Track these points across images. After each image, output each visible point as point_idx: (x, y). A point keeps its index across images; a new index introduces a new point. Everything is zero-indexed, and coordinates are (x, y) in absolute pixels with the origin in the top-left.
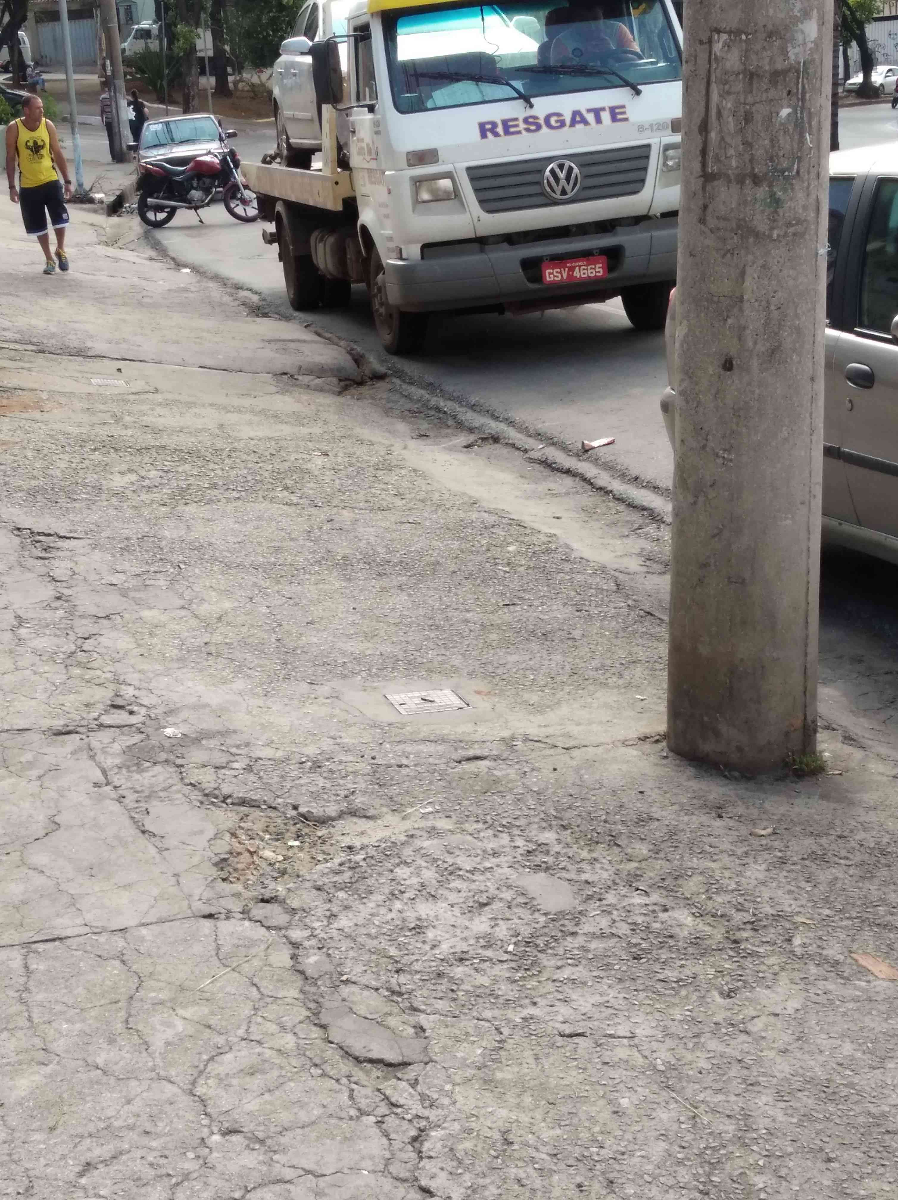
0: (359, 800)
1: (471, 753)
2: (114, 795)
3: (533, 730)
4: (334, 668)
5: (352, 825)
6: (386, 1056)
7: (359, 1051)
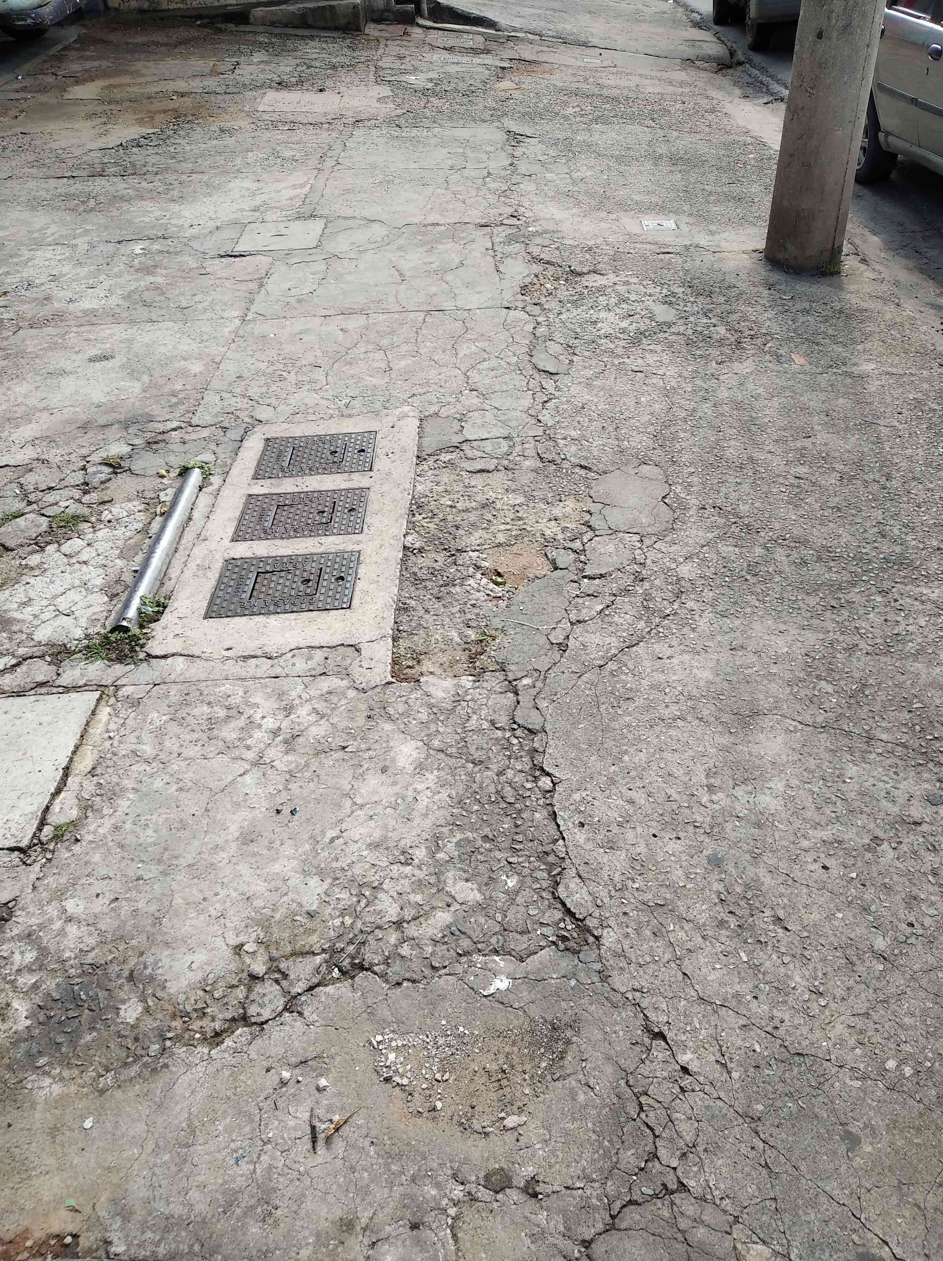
0: (599, 267)
1: (666, 250)
2: (492, 254)
3: (703, 243)
4: (624, 206)
5: (593, 277)
6: (551, 370)
7: (541, 367)
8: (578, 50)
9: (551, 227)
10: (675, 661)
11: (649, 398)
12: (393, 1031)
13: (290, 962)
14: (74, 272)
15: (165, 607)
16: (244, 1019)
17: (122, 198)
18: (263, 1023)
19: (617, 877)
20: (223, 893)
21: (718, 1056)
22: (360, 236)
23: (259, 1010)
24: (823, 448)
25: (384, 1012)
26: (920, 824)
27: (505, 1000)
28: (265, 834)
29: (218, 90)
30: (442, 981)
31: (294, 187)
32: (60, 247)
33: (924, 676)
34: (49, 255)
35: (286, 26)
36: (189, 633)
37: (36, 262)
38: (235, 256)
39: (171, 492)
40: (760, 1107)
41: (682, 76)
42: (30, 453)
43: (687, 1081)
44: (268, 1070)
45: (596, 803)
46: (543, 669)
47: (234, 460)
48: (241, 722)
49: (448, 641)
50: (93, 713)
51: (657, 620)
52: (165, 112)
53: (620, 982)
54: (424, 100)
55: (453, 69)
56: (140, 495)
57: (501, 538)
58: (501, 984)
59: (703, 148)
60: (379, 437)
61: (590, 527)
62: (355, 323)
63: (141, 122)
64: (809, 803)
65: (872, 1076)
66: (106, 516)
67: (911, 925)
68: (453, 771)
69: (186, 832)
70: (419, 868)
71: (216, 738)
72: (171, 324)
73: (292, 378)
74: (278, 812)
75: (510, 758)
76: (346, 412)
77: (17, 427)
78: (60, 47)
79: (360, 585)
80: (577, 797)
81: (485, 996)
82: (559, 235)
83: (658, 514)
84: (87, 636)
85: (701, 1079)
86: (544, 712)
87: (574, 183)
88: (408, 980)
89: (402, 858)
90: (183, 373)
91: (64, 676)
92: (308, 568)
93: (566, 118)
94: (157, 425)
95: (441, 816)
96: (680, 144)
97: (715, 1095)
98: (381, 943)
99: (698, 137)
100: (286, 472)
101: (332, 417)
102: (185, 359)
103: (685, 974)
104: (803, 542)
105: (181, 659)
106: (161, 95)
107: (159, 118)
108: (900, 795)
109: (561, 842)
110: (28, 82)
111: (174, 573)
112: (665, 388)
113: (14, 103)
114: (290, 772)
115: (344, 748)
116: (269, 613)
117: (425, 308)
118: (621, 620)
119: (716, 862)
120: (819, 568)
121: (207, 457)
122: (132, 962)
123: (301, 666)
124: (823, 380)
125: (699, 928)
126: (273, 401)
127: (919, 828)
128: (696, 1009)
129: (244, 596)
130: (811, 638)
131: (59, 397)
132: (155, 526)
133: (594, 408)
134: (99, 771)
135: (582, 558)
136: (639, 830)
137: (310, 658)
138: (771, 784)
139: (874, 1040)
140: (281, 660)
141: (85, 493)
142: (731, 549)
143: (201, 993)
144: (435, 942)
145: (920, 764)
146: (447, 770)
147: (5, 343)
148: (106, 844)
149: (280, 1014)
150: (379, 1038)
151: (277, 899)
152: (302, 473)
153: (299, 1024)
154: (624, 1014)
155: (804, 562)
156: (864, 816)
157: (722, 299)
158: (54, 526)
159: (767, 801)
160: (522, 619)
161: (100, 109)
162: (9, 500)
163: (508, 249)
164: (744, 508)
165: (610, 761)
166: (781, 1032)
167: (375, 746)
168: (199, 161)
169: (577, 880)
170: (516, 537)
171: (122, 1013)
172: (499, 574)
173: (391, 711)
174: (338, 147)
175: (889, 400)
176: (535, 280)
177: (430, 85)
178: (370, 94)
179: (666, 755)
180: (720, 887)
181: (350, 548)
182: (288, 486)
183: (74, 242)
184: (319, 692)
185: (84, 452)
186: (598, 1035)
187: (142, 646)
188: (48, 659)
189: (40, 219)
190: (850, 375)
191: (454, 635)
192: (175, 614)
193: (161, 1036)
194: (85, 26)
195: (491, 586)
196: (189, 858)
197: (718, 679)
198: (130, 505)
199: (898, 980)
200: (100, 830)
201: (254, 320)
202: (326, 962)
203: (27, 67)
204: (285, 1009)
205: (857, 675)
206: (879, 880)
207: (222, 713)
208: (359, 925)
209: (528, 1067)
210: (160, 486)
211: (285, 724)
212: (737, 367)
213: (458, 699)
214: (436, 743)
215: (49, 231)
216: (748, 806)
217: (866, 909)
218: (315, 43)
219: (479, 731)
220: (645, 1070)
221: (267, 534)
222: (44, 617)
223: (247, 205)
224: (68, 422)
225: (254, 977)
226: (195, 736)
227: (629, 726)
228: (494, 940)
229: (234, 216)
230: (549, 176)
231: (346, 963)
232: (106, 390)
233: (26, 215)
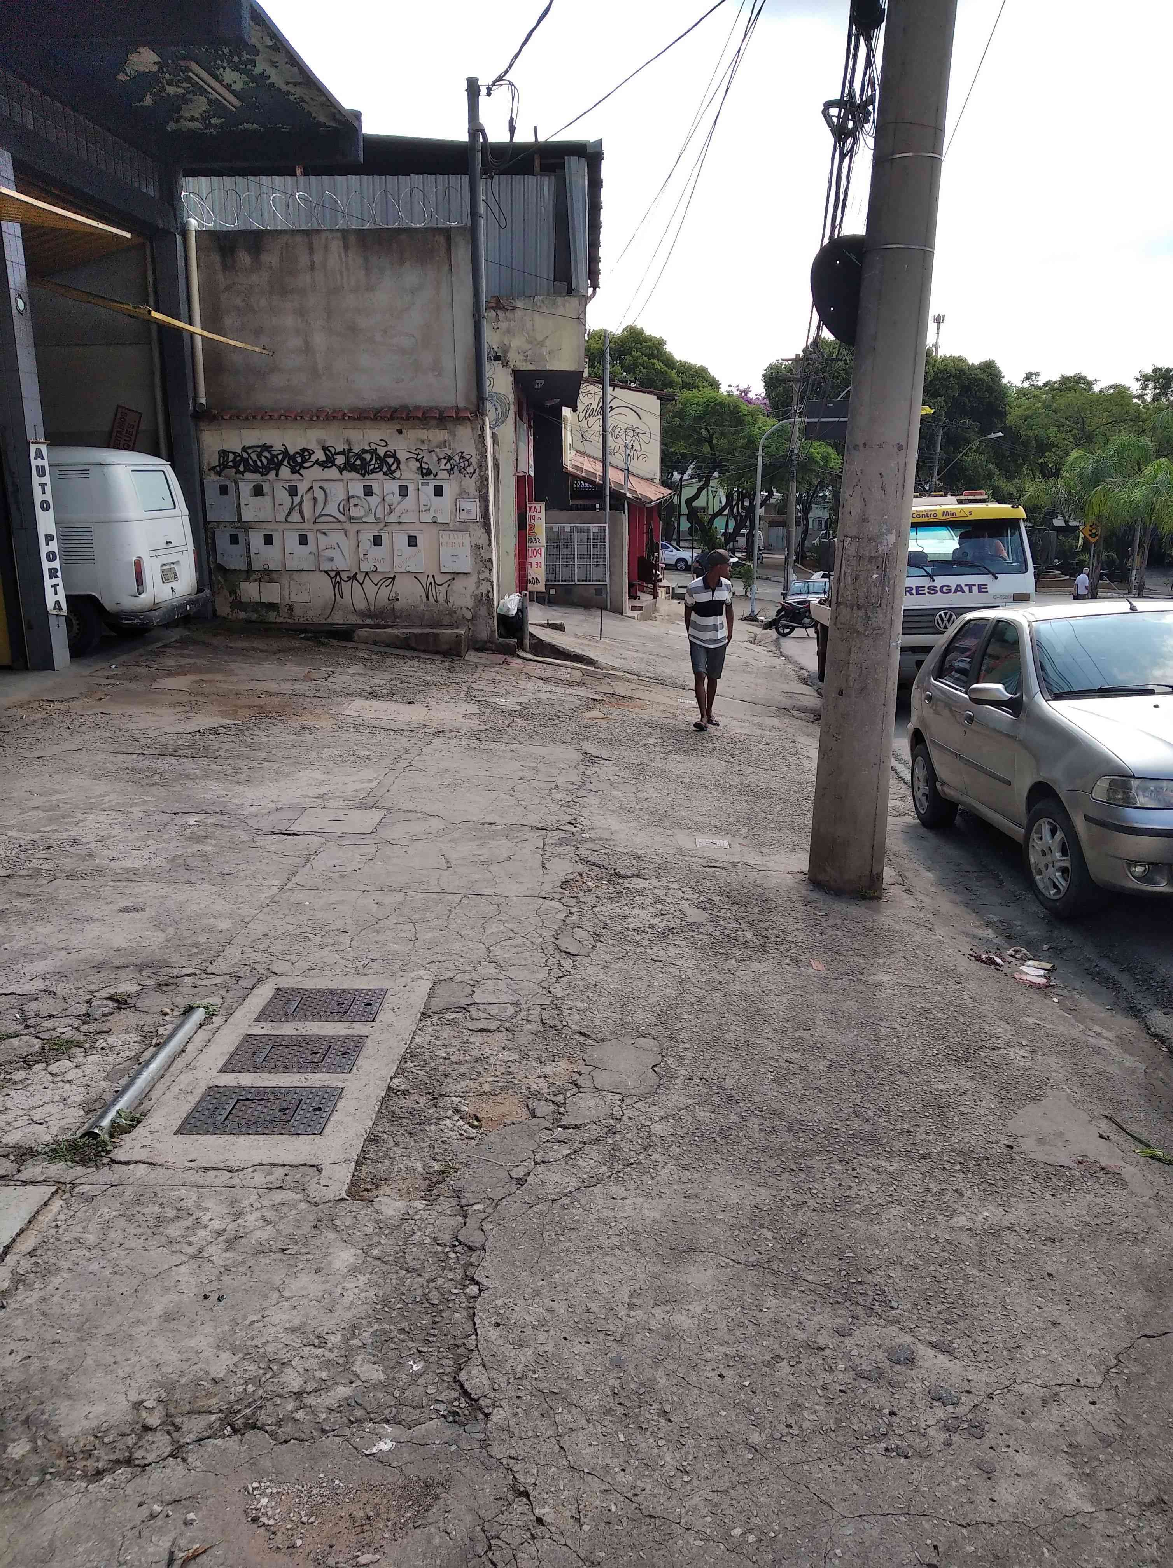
0: (644, 872)
1: (713, 865)
2: (542, 852)
3: (751, 862)
4: (682, 825)
5: (635, 880)
6: (572, 952)
7: (563, 948)
8: (673, 692)
9: (606, 835)
10: (627, 1202)
11: (662, 983)
12: (271, 1481)
13: (185, 1419)
14: (122, 835)
15: (139, 1122)
16: (129, 1462)
17: (188, 777)
18: (146, 1465)
19: (520, 1368)
20: (134, 1359)
21: (574, 1513)
22: (417, 828)
23: (145, 1454)
24: (820, 1040)
25: (266, 1463)
26: (823, 1349)
27: (385, 1460)
28: (187, 1315)
29: (307, 693)
30: (328, 1441)
31: (362, 781)
32: (114, 813)
33: (862, 1232)
34: (101, 818)
35: (388, 646)
36: (157, 1145)
37: (87, 823)
38: (289, 835)
39: (170, 1027)
40: (602, 1554)
41: (776, 722)
42: (39, 984)
43: (539, 1530)
44: (140, 1505)
45: (516, 1308)
46: (496, 1199)
47: (241, 1004)
48: (189, 1222)
49: (411, 1171)
50: (46, 1204)
51: (620, 1167)
52: (250, 707)
53: (497, 1450)
54: (510, 719)
55: (544, 697)
56: (139, 1029)
57: (487, 1088)
58: (385, 1445)
59: (775, 784)
60: (389, 994)
61: (576, 1085)
62: (391, 899)
63: (223, 714)
64: (722, 1325)
65: (716, 1539)
66: (101, 1043)
67: (789, 1426)
68: (385, 1275)
69: (111, 1308)
70: (331, 1350)
71: (161, 1234)
72: (210, 887)
73: (317, 940)
74: (206, 1297)
75: (444, 1268)
76: (362, 971)
77: (32, 962)
78: (159, 644)
79: (335, 1117)
80: (499, 1302)
81: (367, 1455)
82: (611, 843)
83: (644, 1080)
84: (56, 1142)
85: (553, 1529)
86: (488, 1233)
87: (638, 801)
88: (296, 1439)
89: (316, 1342)
90: (211, 929)
91: (25, 1172)
92: (288, 1099)
93: (645, 746)
94: (170, 970)
95: (363, 1310)
96: (753, 779)
97: (563, 1542)
98: (277, 1409)
99: (773, 773)
100: (289, 1018)
101: (347, 974)
102: (216, 917)
103: (562, 1448)
104: (780, 1115)
105: (142, 1166)
106: (250, 692)
107: (242, 712)
108: (811, 1327)
109: (473, 1337)
110: (120, 671)
111: (154, 1095)
112: (680, 977)
113: (102, 688)
114: (225, 1266)
115: (284, 1250)
116: (241, 1133)
117: (464, 891)
118: (585, 1164)
119: (618, 1364)
120: (789, 1137)
121: (216, 1000)
122: (31, 1409)
123: (259, 1178)
124: (836, 985)
125: (586, 1413)
126: (293, 958)
127: (822, 1353)
128: (565, 1474)
129: (219, 1118)
130: (763, 1193)
131: (81, 939)
132: (147, 1054)
133: (606, 986)
134: (39, 1252)
135: (562, 1110)
136: (552, 1332)
137: (270, 1173)
138: (690, 1307)
139: (727, 1512)
140: (241, 1174)
141: (85, 1023)
142: (708, 1114)
143: (92, 1438)
144: (330, 1410)
145: (838, 1303)
146: (379, 1274)
147: (38, 890)
148: (31, 1312)
149: (165, 1459)
150: (256, 1485)
151: (185, 1367)
152: (305, 1019)
153: (181, 1468)
154: (494, 1476)
155: (774, 1130)
156: (772, 1339)
157: (756, 910)
158: (47, 1048)
159: (682, 1320)
160: (489, 1156)
161: (186, 699)
162: (7, 1023)
163: (558, 850)
164: (729, 1083)
165: (540, 1277)
166: (640, 1498)
167: (314, 1251)
168: (274, 751)
169: (481, 1368)
170: (502, 1088)
171: (9, 1450)
172: (477, 1119)
173: (338, 1222)
174: (414, 751)
175: (896, 1006)
176: (578, 878)
177: (518, 708)
178: (458, 710)
179: (595, 1276)
180: (617, 1383)
181: (335, 1084)
182: (288, 1029)
183: (129, 809)
184: (271, 1203)
185: (93, 987)
186: (466, 1491)
187: (108, 1152)
188: (12, 1158)
189: (100, 787)
190: (865, 983)
191: (419, 1166)
192: (148, 1129)
193: (42, 1470)
194: (189, 629)
195: (466, 1126)
196: (109, 1329)
197: (664, 1220)
198: (127, 1036)
199: (765, 1468)
200: (28, 1301)
201: (292, 889)
202: (220, 1419)
203: (124, 658)
204: (170, 1456)
205: (798, 1226)
206: (770, 1389)
207: (171, 1213)
208: (260, 1392)
209: (392, 1516)
210: (161, 1023)
211: (232, 1227)
212: (755, 966)
213: (406, 1218)
214: (375, 1252)
215: (107, 799)
216: (662, 1322)
217: (750, 1411)
218: (415, 663)
219: (421, 1244)
220: (502, 1519)
221: (255, 1068)
222: (16, 1124)
223: (312, 792)
224: (86, 961)
225: (147, 1428)
226: (141, 1230)
227: (568, 1250)
228: (387, 1411)
229: (297, 801)
230: (615, 793)
231: (240, 1423)
232: (129, 937)
233: (87, 783)
